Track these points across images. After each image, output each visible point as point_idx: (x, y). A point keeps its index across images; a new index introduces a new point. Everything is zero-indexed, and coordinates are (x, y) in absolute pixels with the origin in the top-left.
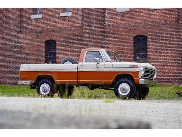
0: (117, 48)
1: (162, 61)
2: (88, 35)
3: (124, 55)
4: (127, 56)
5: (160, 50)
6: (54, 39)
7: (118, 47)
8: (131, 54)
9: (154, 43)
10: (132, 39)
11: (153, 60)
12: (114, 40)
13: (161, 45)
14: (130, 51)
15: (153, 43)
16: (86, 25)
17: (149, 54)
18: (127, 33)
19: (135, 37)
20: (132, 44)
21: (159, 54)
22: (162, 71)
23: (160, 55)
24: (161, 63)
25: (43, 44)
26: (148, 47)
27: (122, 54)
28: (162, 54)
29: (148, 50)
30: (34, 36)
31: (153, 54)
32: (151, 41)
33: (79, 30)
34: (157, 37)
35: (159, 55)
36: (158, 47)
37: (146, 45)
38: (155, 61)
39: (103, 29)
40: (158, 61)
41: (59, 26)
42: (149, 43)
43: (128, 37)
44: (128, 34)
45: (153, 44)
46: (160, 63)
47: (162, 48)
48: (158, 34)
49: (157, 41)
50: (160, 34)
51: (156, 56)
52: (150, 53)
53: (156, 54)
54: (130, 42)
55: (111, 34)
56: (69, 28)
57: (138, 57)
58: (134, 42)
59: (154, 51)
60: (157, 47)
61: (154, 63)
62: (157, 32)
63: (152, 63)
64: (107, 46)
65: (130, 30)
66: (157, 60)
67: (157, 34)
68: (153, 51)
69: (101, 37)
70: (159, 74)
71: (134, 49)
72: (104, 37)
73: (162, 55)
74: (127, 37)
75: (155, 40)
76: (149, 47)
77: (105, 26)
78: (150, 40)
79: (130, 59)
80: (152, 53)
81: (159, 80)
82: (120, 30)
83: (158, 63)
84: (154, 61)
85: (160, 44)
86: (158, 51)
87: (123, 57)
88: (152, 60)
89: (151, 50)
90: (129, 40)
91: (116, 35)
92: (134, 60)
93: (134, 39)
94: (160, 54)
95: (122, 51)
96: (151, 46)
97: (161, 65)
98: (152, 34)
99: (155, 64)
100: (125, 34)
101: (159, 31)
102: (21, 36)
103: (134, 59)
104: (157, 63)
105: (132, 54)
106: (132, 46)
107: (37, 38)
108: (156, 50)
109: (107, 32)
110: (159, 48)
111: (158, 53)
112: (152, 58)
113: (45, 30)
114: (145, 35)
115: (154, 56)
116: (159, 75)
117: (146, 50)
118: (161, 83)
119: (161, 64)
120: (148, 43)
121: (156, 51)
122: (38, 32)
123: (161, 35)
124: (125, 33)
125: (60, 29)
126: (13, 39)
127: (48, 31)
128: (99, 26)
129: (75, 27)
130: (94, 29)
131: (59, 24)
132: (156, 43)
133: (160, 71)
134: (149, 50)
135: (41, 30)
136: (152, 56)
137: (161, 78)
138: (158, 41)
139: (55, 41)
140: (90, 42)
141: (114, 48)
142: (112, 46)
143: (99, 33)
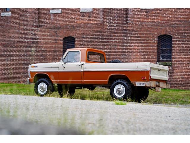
0: (139, 48)
1: (187, 63)
2: (109, 33)
3: (146, 56)
4: (150, 57)
5: (185, 51)
6: (72, 36)
7: (140, 47)
8: (154, 54)
9: (180, 43)
10: (156, 39)
11: (178, 62)
12: (137, 39)
13: (187, 46)
14: (153, 51)
15: (178, 43)
16: (108, 22)
17: (174, 56)
18: (151, 32)
19: (160, 36)
20: (156, 44)
21: (184, 56)
22: (187, 74)
23: (186, 57)
24: (187, 65)
25: (61, 41)
26: (173, 48)
27: (145, 54)
28: (187, 56)
29: (173, 51)
30: (52, 31)
31: (178, 56)
32: (176, 42)
33: (99, 27)
34: (183, 37)
35: (184, 57)
36: (184, 48)
37: (170, 45)
38: (180, 63)
39: (126, 26)
40: (183, 63)
41: (79, 22)
42: (174, 43)
43: (152, 36)
44: (152, 33)
45: (179, 45)
46: (185, 65)
47: (188, 49)
48: (185, 34)
49: (183, 42)
50: (186, 34)
51: (182, 57)
52: (175, 54)
53: (181, 56)
54: (154, 42)
55: (134, 32)
56: (89, 25)
57: (161, 58)
58: (158, 42)
59: (179, 52)
60: (182, 48)
61: (178, 65)
62: (183, 32)
63: (177, 65)
64: (129, 45)
65: (154, 29)
66: (182, 62)
67: (183, 34)
68: (178, 53)
69: (123, 35)
70: (183, 77)
71: (158, 50)
72: (126, 35)
73: (188, 57)
74: (151, 36)
75: (181, 40)
76: (175, 48)
77: (127, 23)
78: (175, 40)
79: (153, 60)
80: (177, 54)
81: (183, 83)
82: (144, 29)
83: (184, 65)
84: (178, 63)
85: (186, 45)
86: (183, 52)
87: (146, 57)
88: (176, 62)
89: (176, 51)
90: (152, 39)
91: (139, 33)
92: (157, 62)
93: (158, 39)
94: (186, 56)
95: (145, 51)
96: (176, 46)
97: (186, 68)
98: (177, 34)
99: (180, 67)
100: (149, 33)
101: (186, 31)
102: (38, 32)
103: (158, 60)
104: (182, 65)
105: (156, 54)
106: (156, 46)
107: (55, 34)
108: (181, 51)
109: (129, 30)
110: (185, 49)
111: (184, 54)
112: (177, 60)
113: (64, 26)
114: (171, 34)
115: (179, 57)
116: (184, 79)
117: (170, 51)
118: (186, 87)
119: (187, 67)
120: (173, 43)
121: (182, 52)
122: (56, 28)
123: (187, 35)
124: (149, 32)
125: (80, 25)
126: (30, 34)
127: (66, 27)
128: (121, 24)
129: (96, 24)
130: (116, 27)
131: (79, 20)
132: (182, 43)
133: (185, 74)
134: (174, 51)
135: (59, 26)
136: (177, 57)
137: (186, 82)
138: (184, 42)
139: (74, 38)
140: (111, 40)
141: (136, 48)
142: (134, 45)
143: (121, 31)
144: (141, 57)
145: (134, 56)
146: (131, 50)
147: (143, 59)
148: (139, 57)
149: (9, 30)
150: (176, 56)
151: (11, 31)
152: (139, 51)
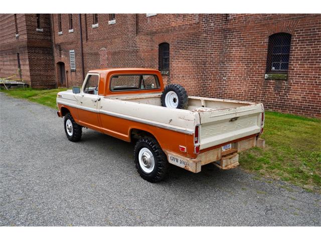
0: (242, 54)
1: (314, 77)
2: (205, 35)
3: (251, 65)
4: (256, 67)
5: (313, 57)
6: (167, 41)
7: (243, 52)
8: (262, 63)
9: (304, 45)
10: (267, 40)
11: (298, 74)
12: (239, 42)
13: (315, 50)
14: (260, 58)
15: (301, 45)
16: (204, 20)
17: (292, 65)
18: (259, 30)
19: (272, 36)
20: (265, 47)
21: (310, 65)
22: (311, 94)
23: (312, 67)
24: (313, 80)
25: (156, 48)
26: (292, 53)
27: (249, 63)
28: (316, 65)
29: (291, 58)
30: (149, 37)
31: (299, 65)
32: (298, 43)
33: (194, 29)
34: (311, 35)
35: (309, 67)
36: (310, 52)
37: (288, 49)
38: (301, 77)
39: (225, 25)
40: (306, 77)
41: (173, 24)
42: (294, 46)
43: (261, 36)
44: (260, 32)
45: (302, 48)
46: (310, 79)
47: (317, 55)
48: (314, 29)
49: (309, 42)
50: (317, 29)
51: (305, 67)
52: (294, 62)
53: (304, 65)
54: (262, 45)
55: (236, 32)
56: (183, 27)
57: (273, 68)
58: (269, 45)
59: (301, 60)
60: (308, 52)
61: (298, 79)
62: (311, 27)
63: (296, 79)
64: (228, 51)
65: (264, 25)
66: (304, 74)
67: (310, 30)
68: (299, 60)
69: (222, 37)
70: (305, 98)
71: (268, 56)
72: (225, 37)
73: (315, 67)
74: (258, 36)
75: (306, 40)
76: (294, 53)
77: (228, 21)
78: (296, 41)
79: (261, 71)
80: (297, 62)
81: (304, 107)
82: (250, 26)
83: (307, 79)
84: (299, 77)
85: (315, 47)
86: (309, 60)
87: (250, 67)
88: (296, 74)
89: (296, 58)
90: (261, 41)
91: (243, 33)
92: (266, 73)
93: (269, 40)
94: (313, 65)
95: (249, 59)
96: (297, 50)
97: (312, 84)
98: (301, 30)
99: (301, 81)
100: (256, 32)
101: (317, 24)
102: (137, 39)
103: (267, 71)
104: (304, 79)
105: (265, 63)
106: (265, 51)
107: (152, 40)
108: (305, 57)
109: (229, 30)
110: (312, 55)
111: (309, 62)
112: (297, 72)
113: (159, 30)
114: (290, 31)
115: (300, 67)
116: (306, 100)
117: (287, 58)
118: (308, 112)
119: (313, 82)
120: (292, 46)
121: (306, 60)
122: (152, 34)
123: (319, 31)
124: (257, 30)
125: (174, 28)
126: (130, 42)
127: (161, 32)
128: (220, 21)
129: (191, 25)
130: (213, 26)
131: (173, 21)
132: (307, 45)
133: (309, 93)
134: (294, 58)
135: (155, 31)
136: (297, 67)
137: (308, 105)
138: (311, 42)
139: (169, 44)
140: (207, 44)
141: (238, 54)
142: (236, 51)
143: (219, 32)
144: (244, 67)
145: (235, 65)
146: (231, 57)
147: (246, 69)
148: (241, 67)
149: (115, 39)
150: (295, 66)
151: (116, 40)
152: (242, 59)
